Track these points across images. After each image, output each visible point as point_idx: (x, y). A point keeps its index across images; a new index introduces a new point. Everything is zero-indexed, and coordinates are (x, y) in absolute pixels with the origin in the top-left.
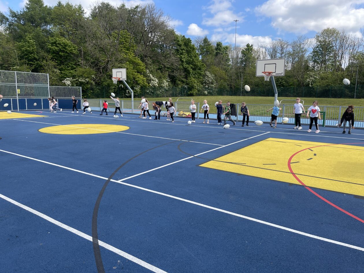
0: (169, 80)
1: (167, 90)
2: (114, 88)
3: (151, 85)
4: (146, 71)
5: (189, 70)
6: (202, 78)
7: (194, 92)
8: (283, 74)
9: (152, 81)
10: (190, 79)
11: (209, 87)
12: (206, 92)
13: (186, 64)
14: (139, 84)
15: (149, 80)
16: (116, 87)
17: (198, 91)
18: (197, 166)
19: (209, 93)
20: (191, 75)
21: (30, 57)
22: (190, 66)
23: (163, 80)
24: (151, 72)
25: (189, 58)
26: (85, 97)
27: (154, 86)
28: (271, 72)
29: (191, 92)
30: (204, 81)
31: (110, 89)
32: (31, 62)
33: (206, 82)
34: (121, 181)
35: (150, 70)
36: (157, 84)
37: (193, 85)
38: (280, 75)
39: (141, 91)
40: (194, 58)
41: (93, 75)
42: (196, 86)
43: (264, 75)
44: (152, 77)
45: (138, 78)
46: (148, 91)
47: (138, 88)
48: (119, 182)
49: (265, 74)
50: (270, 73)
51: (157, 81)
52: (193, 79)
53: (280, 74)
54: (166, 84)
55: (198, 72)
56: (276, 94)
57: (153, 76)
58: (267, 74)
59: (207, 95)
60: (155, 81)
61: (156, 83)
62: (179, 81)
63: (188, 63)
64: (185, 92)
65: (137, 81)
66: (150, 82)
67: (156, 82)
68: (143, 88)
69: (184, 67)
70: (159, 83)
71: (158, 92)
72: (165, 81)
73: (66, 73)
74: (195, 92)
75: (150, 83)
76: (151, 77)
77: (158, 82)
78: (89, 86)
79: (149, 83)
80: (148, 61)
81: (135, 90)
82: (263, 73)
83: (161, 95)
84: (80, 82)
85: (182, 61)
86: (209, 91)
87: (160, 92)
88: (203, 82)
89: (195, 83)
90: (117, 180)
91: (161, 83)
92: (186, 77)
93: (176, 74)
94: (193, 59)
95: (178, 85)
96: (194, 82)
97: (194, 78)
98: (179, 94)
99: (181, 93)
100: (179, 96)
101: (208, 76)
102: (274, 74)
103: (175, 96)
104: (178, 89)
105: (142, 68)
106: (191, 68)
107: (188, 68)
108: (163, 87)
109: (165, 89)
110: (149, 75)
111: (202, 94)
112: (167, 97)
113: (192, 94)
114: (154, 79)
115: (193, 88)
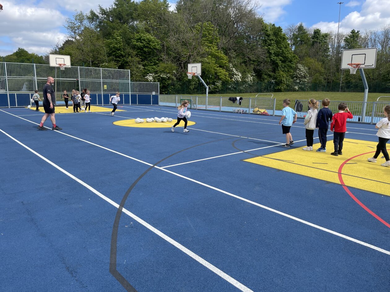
0: (254, 75)
1: (251, 85)
2: (195, 84)
3: (233, 80)
4: (229, 65)
5: (278, 63)
6: (292, 71)
7: (282, 87)
8: (373, 66)
9: (235, 76)
10: (278, 73)
11: (300, 82)
12: (297, 88)
13: (274, 56)
14: (220, 79)
15: (232, 75)
16: (196, 82)
17: (287, 86)
18: (242, 160)
19: (299, 88)
20: (280, 68)
21: (117, 53)
22: (279, 58)
23: (247, 74)
24: (234, 66)
25: (279, 50)
26: (166, 93)
27: (237, 81)
28: (359, 64)
29: (278, 87)
30: (295, 74)
31: (191, 85)
32: (118, 59)
33: (297, 75)
34: (163, 168)
35: (234, 63)
36: (240, 79)
37: (281, 80)
38: (369, 67)
39: (222, 87)
40: (284, 49)
41: (174, 70)
42: (285, 80)
43: (350, 67)
44: (235, 71)
45: (220, 72)
46: (230, 87)
47: (220, 84)
48: (161, 168)
49: (352, 66)
50: (357, 65)
51: (241, 75)
52: (282, 73)
53: (370, 66)
54: (250, 78)
55: (287, 65)
56: (366, 89)
57: (237, 71)
58: (353, 66)
59: (298, 91)
60: (238, 76)
61: (239, 78)
62: (266, 75)
63: (277, 55)
64: (272, 87)
65: (218, 76)
66: (232, 77)
67: (239, 77)
68: (225, 83)
69: (272, 59)
70: (243, 78)
71: (241, 88)
72: (249, 75)
73: (149, 69)
74: (283, 87)
75: (233, 77)
76: (234, 72)
77: (241, 77)
78: (170, 82)
79: (231, 78)
80: (232, 54)
81: (216, 86)
82: (348, 66)
83: (244, 90)
84: (162, 78)
85: (270, 53)
86: (300, 86)
87: (243, 87)
88: (294, 76)
89: (283, 77)
90: (160, 167)
91: (245, 77)
92: (274, 71)
93: (262, 67)
94: (283, 51)
95: (264, 79)
96: (283, 75)
97: (283, 71)
98: (264, 90)
99: (267, 89)
100: (265, 91)
101: (300, 69)
102: (363, 66)
103: (260, 91)
104: (263, 84)
105: (224, 62)
106: (280, 60)
107: (277, 60)
108: (247, 82)
109: (249, 84)
110: (232, 70)
111: (292, 89)
112: (251, 92)
113: (280, 89)
114: (237, 73)
115: (281, 82)
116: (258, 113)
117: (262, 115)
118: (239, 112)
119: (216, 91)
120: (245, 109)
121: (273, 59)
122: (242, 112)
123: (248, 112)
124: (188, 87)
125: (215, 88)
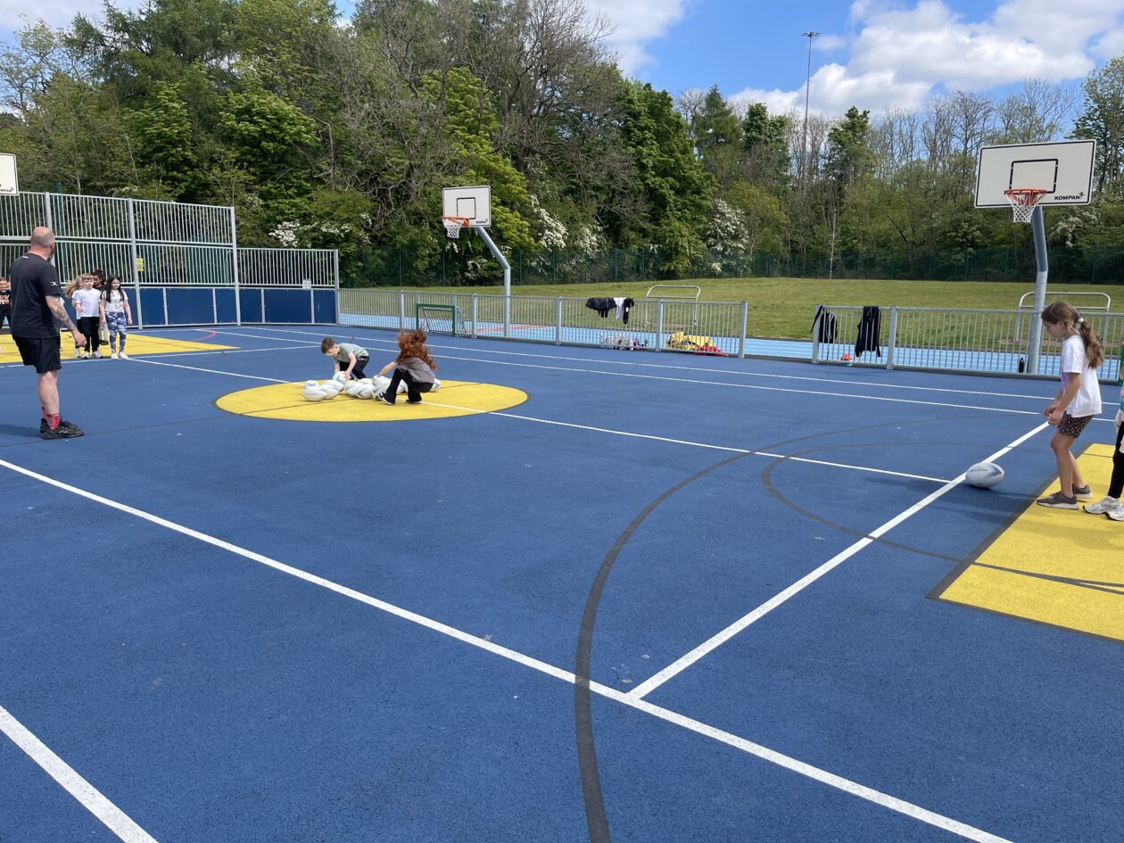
0: (599, 229)
1: (592, 260)
2: (430, 256)
3: (543, 243)
4: (528, 200)
5: (665, 196)
6: (705, 219)
7: (680, 266)
8: (1084, 199)
10: (668, 225)
11: (725, 250)
12: (717, 266)
13: (654, 176)
14: (504, 241)
15: (538, 229)
16: (435, 250)
17: (694, 262)
19: (724, 267)
20: (671, 210)
22: (667, 182)
23: (581, 226)
24: (544, 202)
25: (666, 157)
27: (554, 247)
28: (1039, 192)
29: (668, 264)
30: (709, 229)
31: (417, 257)
32: (176, 173)
33: (716, 232)
35: (542, 195)
36: (562, 242)
37: (677, 244)
38: (1071, 200)
39: (512, 265)
40: (679, 155)
41: (362, 212)
42: (686, 245)
44: (546, 218)
45: (505, 221)
46: (534, 264)
47: (505, 254)
49: (1015, 198)
51: (563, 229)
52: (677, 224)
53: (1073, 198)
54: (590, 239)
55: (691, 201)
56: (1043, 270)
57: (552, 217)
58: (1021, 196)
59: (720, 276)
60: (557, 231)
61: (559, 239)
62: (632, 229)
63: (663, 174)
64: (651, 265)
65: (498, 230)
66: (540, 234)
67: (559, 235)
68: (519, 253)
69: (648, 184)
70: (572, 237)
71: (566, 267)
72: (588, 230)
73: (282, 206)
74: (682, 264)
75: (543, 236)
76: (543, 219)
77: (565, 234)
78: (353, 248)
79: (537, 239)
80: (535, 166)
81: (495, 260)
82: (1005, 195)
83: (574, 275)
84: (325, 235)
85: (643, 167)
86: (725, 262)
87: (570, 265)
88: (709, 232)
89: (682, 236)
91: (576, 237)
92: (655, 218)
93: (623, 208)
94: (677, 160)
95: (627, 242)
96: (680, 232)
97: (679, 219)
98: (631, 274)
99: (638, 270)
100: (632, 278)
101: (723, 214)
102: (1049, 199)
103: (619, 277)
104: (627, 257)
105: (516, 188)
106: (671, 188)
107: (662, 188)
108: (582, 249)
109: (587, 257)
110: (539, 213)
111: (704, 272)
112: (593, 281)
113: (674, 271)
114: (554, 225)
115: (677, 253)
116: (689, 348)
117: (703, 354)
118: (623, 345)
119: (495, 276)
120: (642, 337)
121: (653, 183)
122: (632, 345)
123: (651, 345)
124: (409, 266)
125: (492, 268)
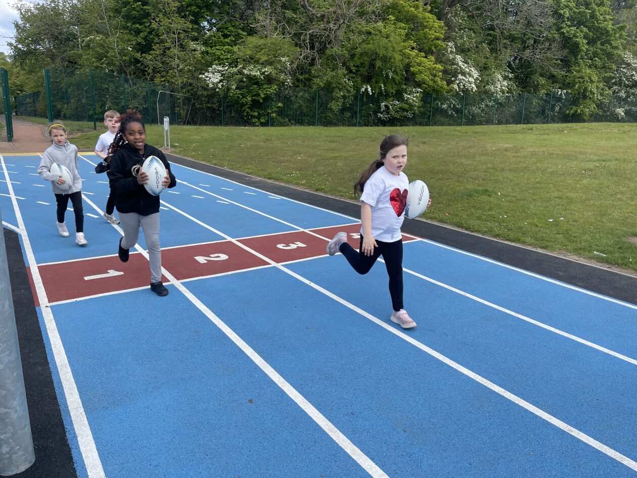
0: (511, 75)
1: (500, 104)
2: (344, 97)
3: (456, 87)
4: (445, 46)
5: (579, 44)
6: (614, 67)
7: (587, 110)
9: (460, 77)
10: (578, 71)
11: (628, 96)
12: (621, 111)
13: (569, 26)
14: (418, 85)
15: (451, 74)
16: (349, 92)
17: (598, 106)
19: (626, 113)
20: (582, 58)
22: (582, 31)
23: (494, 73)
24: (462, 50)
25: (583, 9)
27: (466, 91)
29: (574, 108)
30: (613, 78)
31: (333, 99)
33: (620, 80)
35: (459, 42)
36: (473, 85)
37: (585, 90)
39: (423, 107)
40: (595, 7)
41: (283, 56)
42: (595, 90)
44: (460, 63)
45: (419, 64)
46: (445, 106)
47: (416, 97)
51: (475, 74)
52: (588, 71)
54: (501, 84)
55: (602, 50)
57: (466, 62)
59: (622, 120)
60: (470, 76)
61: (470, 83)
62: (542, 75)
63: (578, 21)
64: (557, 109)
65: (414, 74)
66: (453, 79)
67: (471, 79)
68: (430, 95)
69: (563, 33)
70: (482, 83)
71: (475, 110)
72: (500, 76)
74: (588, 108)
75: (455, 81)
76: (457, 64)
77: (478, 79)
78: (273, 89)
79: (449, 83)
80: (456, 15)
81: (407, 102)
83: (482, 117)
85: (560, 16)
86: (627, 107)
87: (479, 108)
88: (614, 81)
89: (592, 82)
91: (488, 81)
92: (566, 63)
93: (536, 56)
94: (594, 11)
95: (536, 88)
96: (590, 78)
97: (590, 67)
98: (537, 117)
99: (543, 112)
100: (537, 120)
101: (629, 65)
103: (524, 120)
104: (535, 101)
105: (432, 34)
106: (585, 38)
107: (577, 37)
108: (493, 93)
109: (496, 101)
110: (454, 59)
111: (607, 116)
112: (500, 123)
113: (580, 114)
114: (467, 70)
115: (585, 97)
119: (405, 117)
121: (568, 32)
125: (404, 110)
